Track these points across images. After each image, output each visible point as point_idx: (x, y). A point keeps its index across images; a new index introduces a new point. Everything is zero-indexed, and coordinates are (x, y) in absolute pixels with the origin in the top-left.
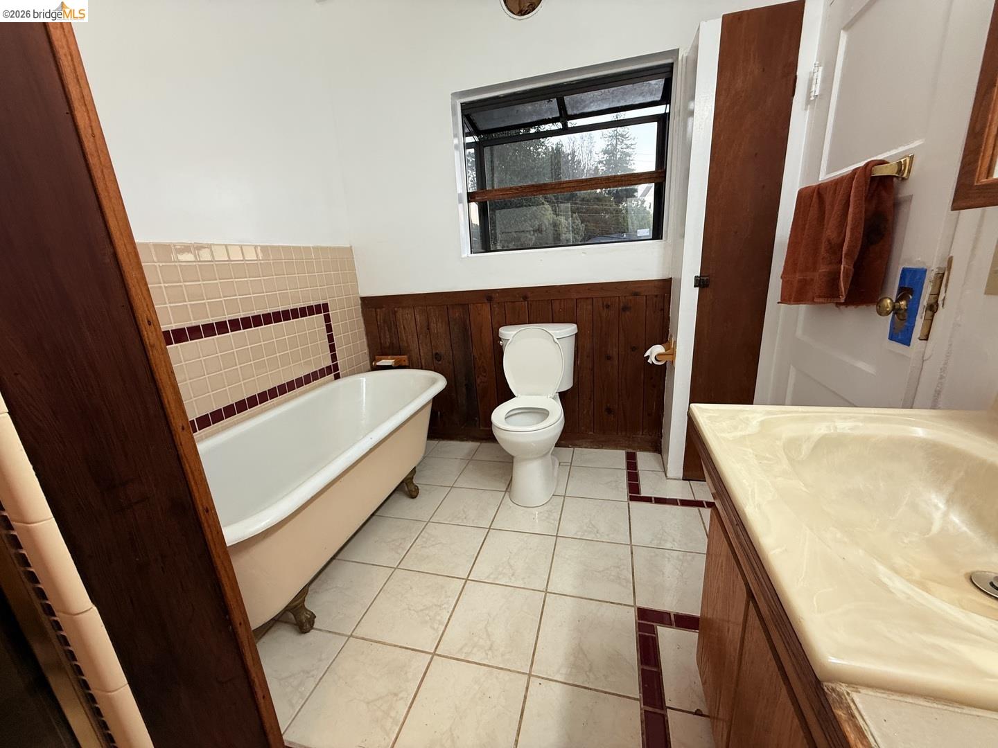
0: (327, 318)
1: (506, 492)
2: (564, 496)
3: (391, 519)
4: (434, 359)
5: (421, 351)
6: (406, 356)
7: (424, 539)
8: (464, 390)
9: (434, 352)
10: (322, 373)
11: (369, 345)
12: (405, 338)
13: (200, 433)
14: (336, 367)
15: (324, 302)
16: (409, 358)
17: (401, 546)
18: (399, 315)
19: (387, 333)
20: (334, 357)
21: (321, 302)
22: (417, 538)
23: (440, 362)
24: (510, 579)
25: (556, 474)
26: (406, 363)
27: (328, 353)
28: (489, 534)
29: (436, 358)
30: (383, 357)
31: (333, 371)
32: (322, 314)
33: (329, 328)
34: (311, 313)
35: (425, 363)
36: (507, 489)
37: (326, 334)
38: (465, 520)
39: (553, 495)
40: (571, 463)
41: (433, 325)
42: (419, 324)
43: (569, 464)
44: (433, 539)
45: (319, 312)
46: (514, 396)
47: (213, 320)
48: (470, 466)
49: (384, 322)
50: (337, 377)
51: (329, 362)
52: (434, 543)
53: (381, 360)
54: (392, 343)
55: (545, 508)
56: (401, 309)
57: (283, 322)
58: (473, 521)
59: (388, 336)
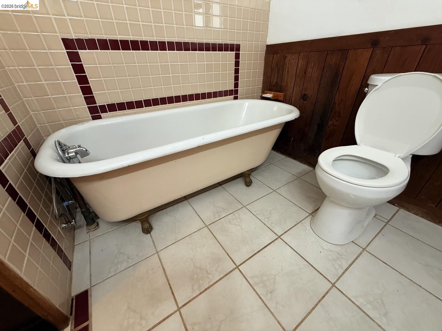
0: (237, 56)
1: (310, 214)
2: (364, 249)
3: (227, 193)
4: (302, 99)
5: (294, 91)
6: (282, 94)
7: (234, 217)
8: (316, 127)
9: (303, 93)
10: (226, 93)
11: (263, 82)
12: (286, 80)
13: (145, 109)
14: (236, 92)
15: (238, 43)
16: (285, 96)
17: (220, 213)
18: (287, 61)
19: (276, 73)
20: (236, 85)
21: (235, 43)
22: (231, 214)
23: (305, 102)
24: (267, 294)
25: (366, 224)
26: (282, 99)
27: (233, 81)
28: (276, 241)
29: (303, 98)
30: (268, 92)
31: (234, 93)
32: (234, 52)
33: (237, 64)
34: (226, 50)
35: (294, 101)
36: (313, 213)
37: (233, 67)
38: (267, 220)
39: (352, 241)
40: (388, 221)
41: (309, 70)
42: (299, 67)
43: (386, 221)
44: (238, 220)
45: (232, 50)
46: (356, 144)
47: (157, 39)
48: (296, 182)
49: (277, 65)
50: (236, 98)
51: (232, 88)
52: (237, 223)
53: (267, 93)
54: (277, 83)
55: (338, 249)
56: (290, 54)
57: (204, 52)
58: (272, 223)
59: (276, 77)
